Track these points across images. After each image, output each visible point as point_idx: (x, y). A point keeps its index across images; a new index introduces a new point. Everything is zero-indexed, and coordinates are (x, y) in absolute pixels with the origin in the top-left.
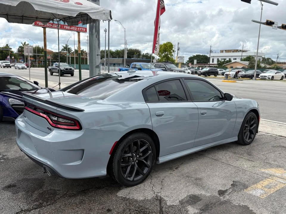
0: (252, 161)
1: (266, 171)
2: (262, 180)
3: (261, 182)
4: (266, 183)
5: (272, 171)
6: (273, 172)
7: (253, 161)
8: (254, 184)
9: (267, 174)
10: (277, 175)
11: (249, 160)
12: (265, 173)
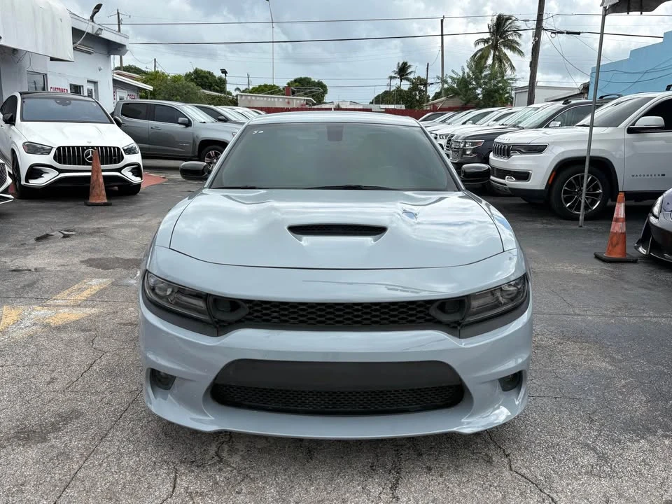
0: (125, 324)
1: (88, 311)
2: (93, 295)
3: (93, 293)
4: (86, 294)
5: (77, 314)
6: (74, 312)
7: (121, 324)
8: (105, 289)
9: (85, 306)
10: (67, 310)
11: (131, 324)
12: (89, 306)
